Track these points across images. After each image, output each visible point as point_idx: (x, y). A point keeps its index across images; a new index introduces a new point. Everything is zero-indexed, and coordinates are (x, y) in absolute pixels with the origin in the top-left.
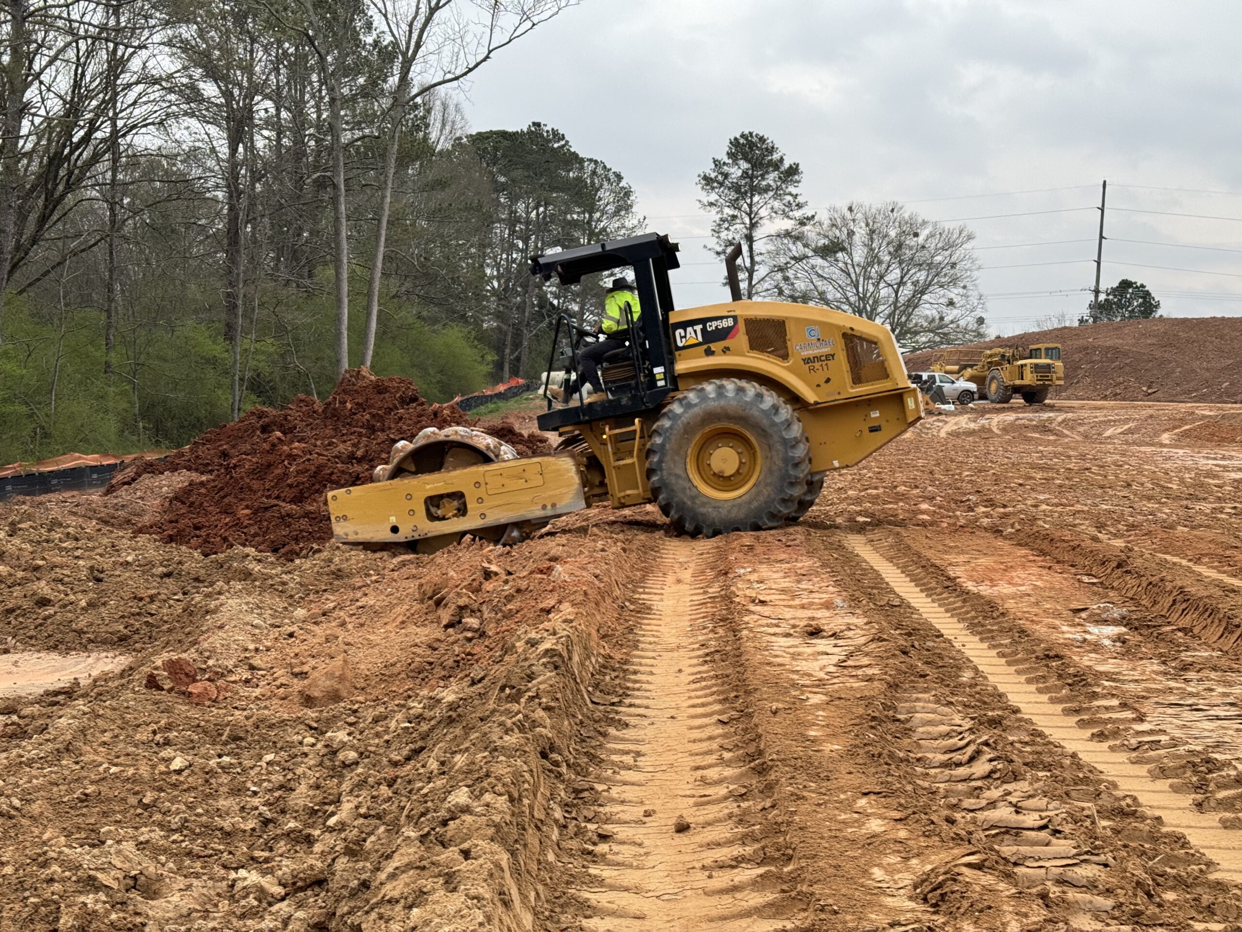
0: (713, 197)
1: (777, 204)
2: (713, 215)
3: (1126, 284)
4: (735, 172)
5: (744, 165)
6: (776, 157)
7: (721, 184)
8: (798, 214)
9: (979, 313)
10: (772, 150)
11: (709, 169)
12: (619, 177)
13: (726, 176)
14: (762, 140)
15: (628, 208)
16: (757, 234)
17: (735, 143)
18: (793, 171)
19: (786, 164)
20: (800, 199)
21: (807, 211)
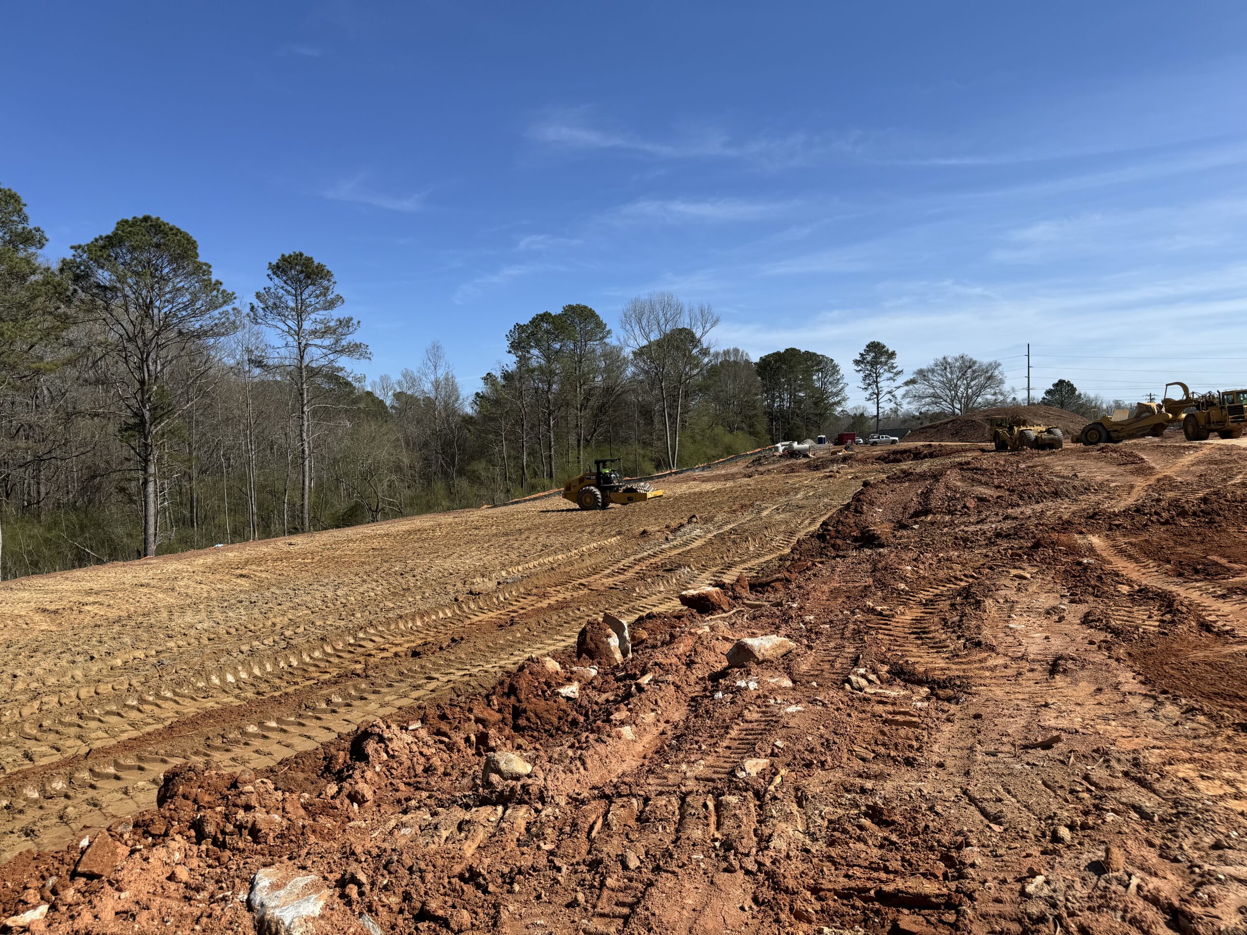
1: (886, 367)
2: (862, 374)
3: (1061, 382)
4: (869, 358)
5: (872, 354)
6: (885, 349)
7: (863, 362)
8: (895, 371)
9: (1012, 396)
10: (884, 347)
11: (858, 358)
12: (832, 360)
13: (864, 359)
14: (879, 343)
15: (838, 371)
16: (879, 380)
17: (867, 346)
18: (893, 354)
19: (890, 352)
20: (895, 365)
21: (899, 369)
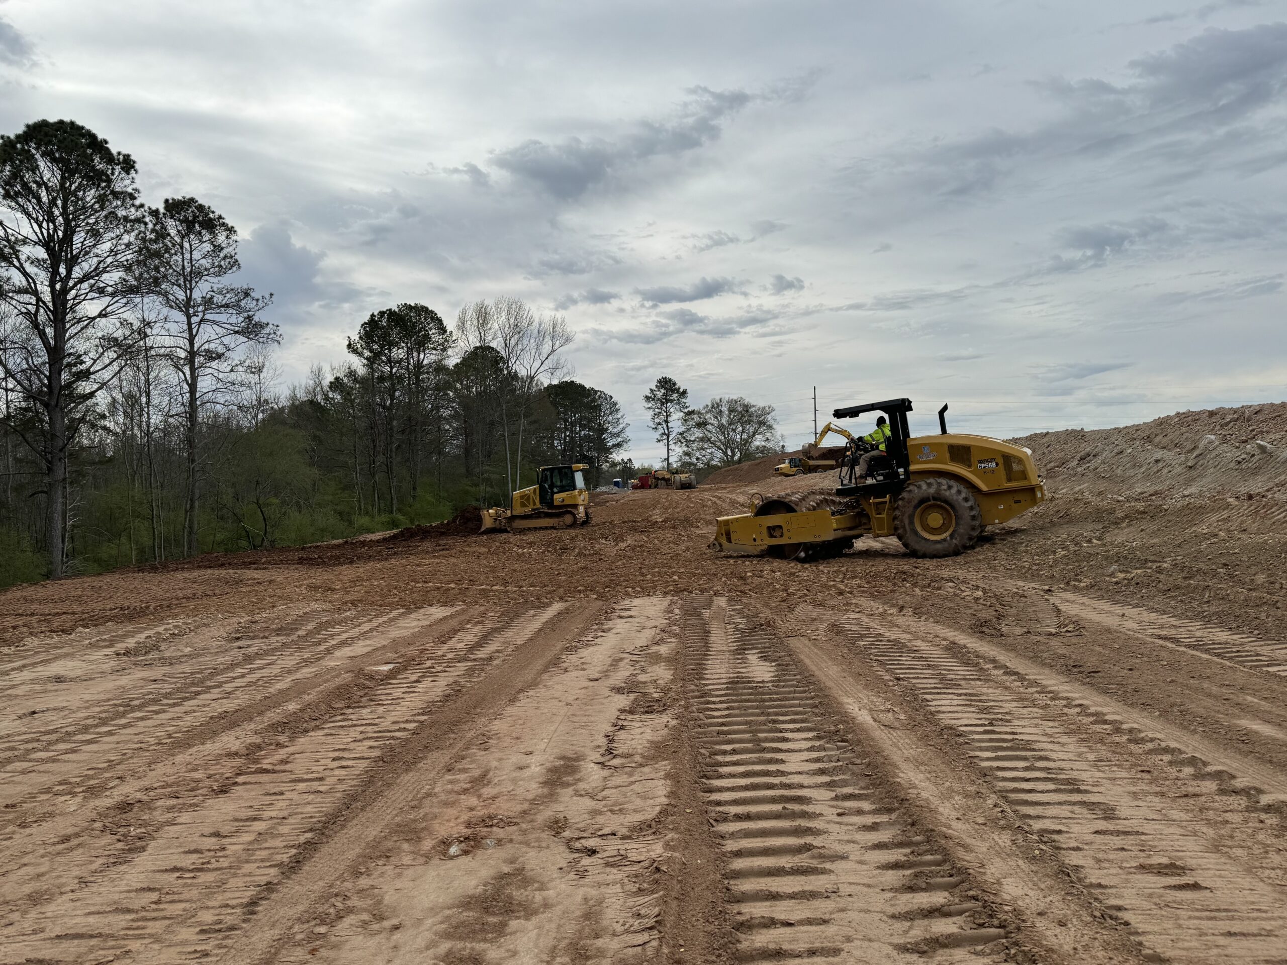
0: (650, 405)
1: (677, 407)
4: (660, 394)
5: (663, 391)
6: (677, 387)
7: (653, 400)
10: (674, 384)
11: (648, 394)
12: (611, 397)
13: (655, 396)
14: (670, 380)
16: (670, 419)
17: (659, 381)
18: (685, 392)
19: (681, 390)
20: (688, 404)
